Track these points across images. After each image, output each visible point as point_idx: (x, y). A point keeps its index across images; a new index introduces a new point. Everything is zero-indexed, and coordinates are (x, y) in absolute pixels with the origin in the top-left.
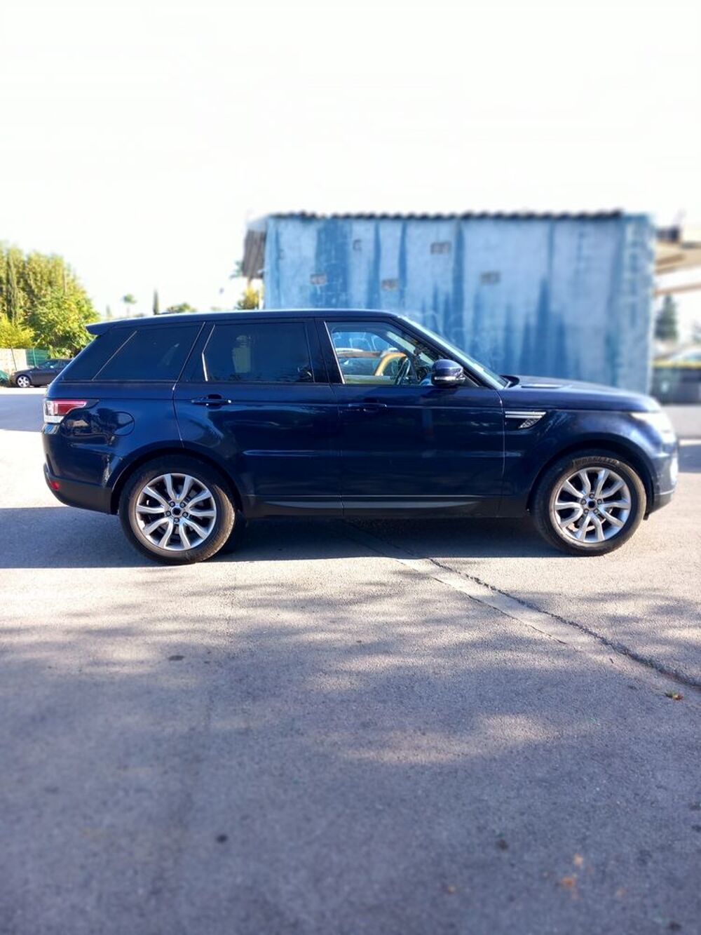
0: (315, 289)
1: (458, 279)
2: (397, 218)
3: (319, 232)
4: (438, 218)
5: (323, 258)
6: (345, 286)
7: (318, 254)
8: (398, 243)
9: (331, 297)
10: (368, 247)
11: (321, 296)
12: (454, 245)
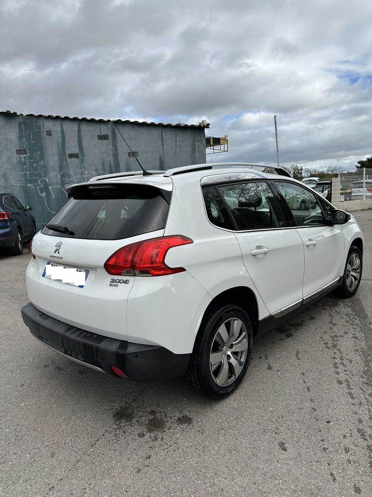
0: (21, 158)
1: (116, 155)
2: (75, 119)
3: (20, 124)
4: (101, 121)
5: (24, 140)
6: (42, 157)
7: (20, 138)
8: (77, 133)
9: (34, 163)
10: (57, 135)
11: (25, 162)
12: (110, 137)
